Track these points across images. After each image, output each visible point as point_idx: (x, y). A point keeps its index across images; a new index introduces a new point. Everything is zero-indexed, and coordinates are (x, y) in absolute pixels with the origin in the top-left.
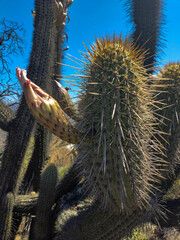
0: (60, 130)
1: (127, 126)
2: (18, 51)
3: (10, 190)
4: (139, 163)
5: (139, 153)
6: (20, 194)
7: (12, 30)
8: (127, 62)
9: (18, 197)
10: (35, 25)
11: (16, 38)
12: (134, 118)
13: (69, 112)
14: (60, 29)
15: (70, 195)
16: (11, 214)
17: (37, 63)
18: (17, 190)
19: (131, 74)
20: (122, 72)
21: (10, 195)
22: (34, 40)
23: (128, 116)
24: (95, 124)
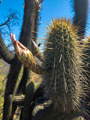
0: (32, 67)
1: (68, 67)
2: (17, 24)
3: (12, 93)
4: (74, 87)
5: (74, 82)
6: (16, 95)
7: (14, 14)
8: (69, 32)
9: (15, 97)
10: (25, 12)
11: (16, 18)
12: (72, 63)
13: (39, 57)
14: (37, 13)
15: (40, 98)
16: (12, 105)
17: (25, 31)
18: (15, 93)
19: (70, 39)
20: (65, 37)
21: (11, 96)
22: (24, 19)
23: (68, 61)
24: (51, 64)
